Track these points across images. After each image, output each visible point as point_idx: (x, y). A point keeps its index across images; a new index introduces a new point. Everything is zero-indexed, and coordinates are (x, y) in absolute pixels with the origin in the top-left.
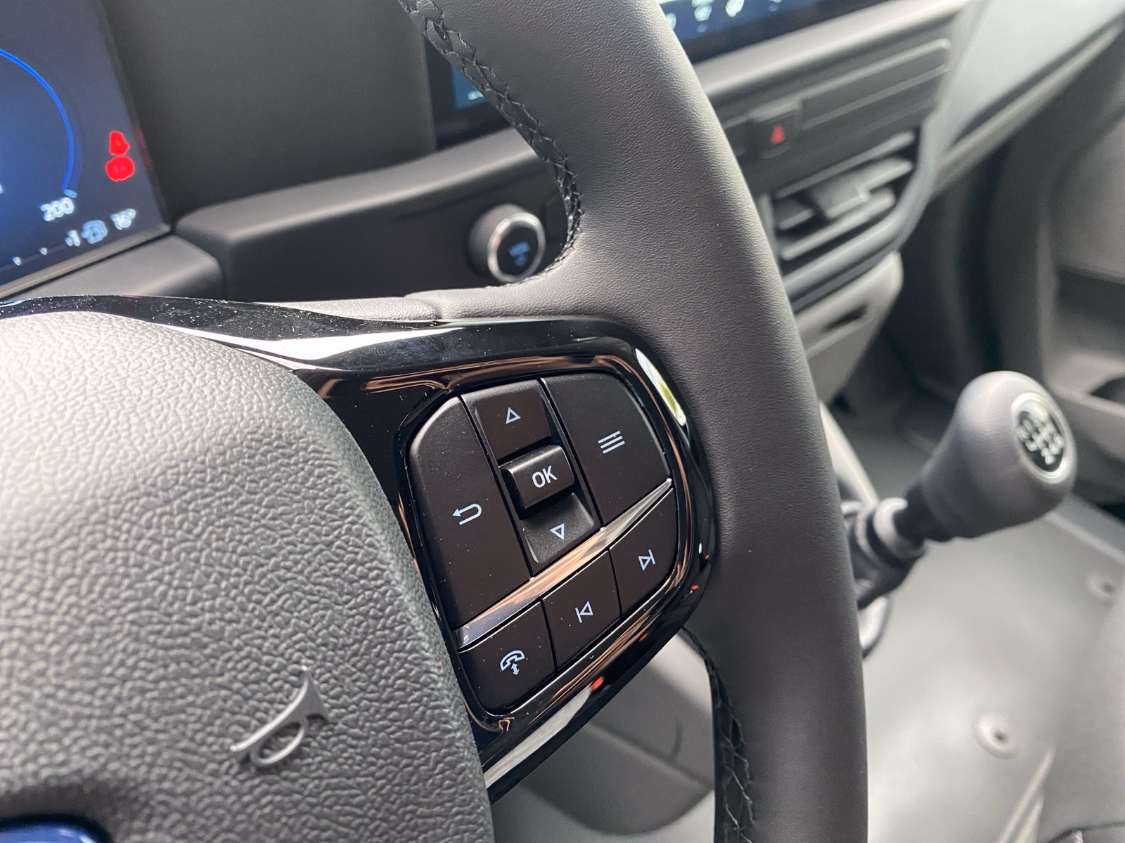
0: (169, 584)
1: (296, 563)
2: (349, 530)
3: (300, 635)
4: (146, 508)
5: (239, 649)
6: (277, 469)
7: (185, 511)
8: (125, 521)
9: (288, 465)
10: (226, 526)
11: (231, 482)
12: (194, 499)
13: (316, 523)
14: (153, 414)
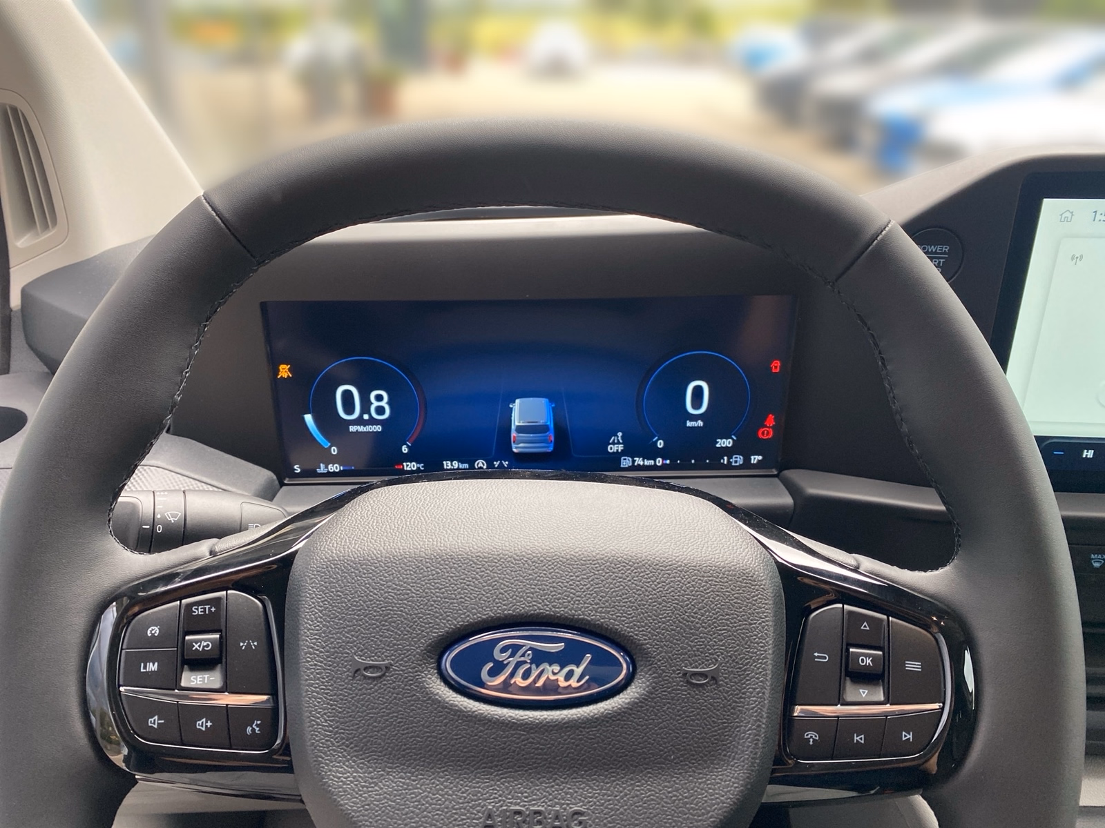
0: (691, 603)
1: (735, 623)
2: (760, 624)
3: (723, 648)
4: (695, 575)
5: (701, 638)
6: (745, 587)
7: (707, 582)
8: (688, 575)
9: (750, 588)
10: (718, 595)
11: (727, 582)
12: (712, 580)
13: (749, 614)
14: (713, 546)
